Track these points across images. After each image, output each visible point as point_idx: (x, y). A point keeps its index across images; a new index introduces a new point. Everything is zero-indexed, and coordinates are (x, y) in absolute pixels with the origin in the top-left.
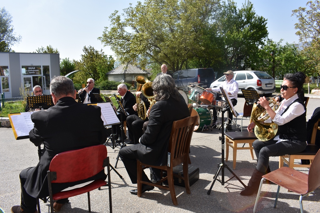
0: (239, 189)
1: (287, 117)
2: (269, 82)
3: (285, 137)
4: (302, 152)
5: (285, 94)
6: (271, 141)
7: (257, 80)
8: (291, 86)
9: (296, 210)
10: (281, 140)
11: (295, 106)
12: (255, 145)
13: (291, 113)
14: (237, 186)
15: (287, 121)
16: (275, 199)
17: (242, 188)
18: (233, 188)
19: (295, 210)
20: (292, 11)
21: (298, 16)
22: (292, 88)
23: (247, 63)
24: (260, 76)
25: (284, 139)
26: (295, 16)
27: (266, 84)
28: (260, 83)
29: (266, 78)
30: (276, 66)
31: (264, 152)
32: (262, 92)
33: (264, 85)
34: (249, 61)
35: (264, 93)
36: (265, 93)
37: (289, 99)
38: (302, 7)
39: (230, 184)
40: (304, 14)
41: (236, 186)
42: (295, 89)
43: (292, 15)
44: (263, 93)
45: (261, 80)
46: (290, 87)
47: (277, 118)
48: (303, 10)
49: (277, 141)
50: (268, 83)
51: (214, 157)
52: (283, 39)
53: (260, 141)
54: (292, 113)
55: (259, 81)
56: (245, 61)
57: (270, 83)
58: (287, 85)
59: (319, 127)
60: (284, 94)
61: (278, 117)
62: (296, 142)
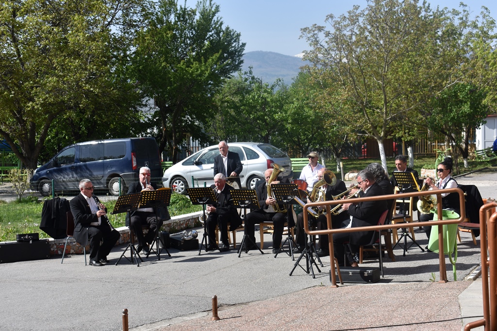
2: (285, 163)
20: (301, 29)
21: (309, 39)
26: (304, 39)
38: (318, 25)
40: (321, 36)
43: (301, 36)
45: (273, 160)
48: (320, 29)
52: (281, 79)
55: (269, 161)
57: (287, 164)
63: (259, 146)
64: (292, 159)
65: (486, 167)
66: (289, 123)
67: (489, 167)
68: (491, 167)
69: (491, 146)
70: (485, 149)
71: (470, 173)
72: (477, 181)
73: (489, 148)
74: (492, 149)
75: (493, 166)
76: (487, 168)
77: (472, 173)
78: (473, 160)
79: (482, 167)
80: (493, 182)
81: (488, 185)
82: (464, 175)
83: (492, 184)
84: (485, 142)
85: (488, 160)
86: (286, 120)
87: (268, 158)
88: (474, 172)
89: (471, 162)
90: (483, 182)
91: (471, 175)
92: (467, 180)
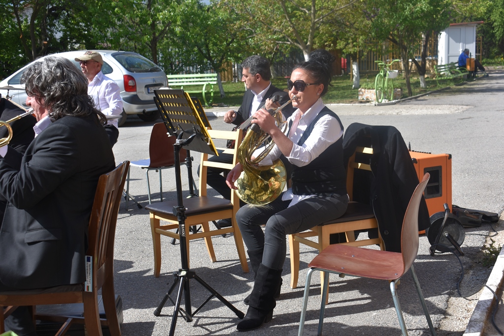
0: (226, 322)
1: (315, 147)
2: (154, 80)
3: (309, 191)
4: (342, 217)
5: (301, 100)
6: (279, 204)
7: (125, 76)
8: (312, 82)
9: (358, 330)
10: (301, 198)
11: (326, 124)
12: (243, 218)
13: (320, 139)
14: (219, 318)
15: (314, 157)
16: (317, 321)
17: (231, 320)
18: (212, 324)
19: (356, 332)
22: (313, 85)
23: (72, 30)
24: (128, 65)
25: (307, 194)
27: (147, 87)
28: (131, 83)
29: (147, 71)
30: (159, 35)
31: (276, 225)
32: (138, 108)
33: (144, 90)
34: (78, 24)
35: (144, 111)
36: (147, 110)
37: (310, 109)
39: (199, 318)
41: (216, 318)
42: (319, 87)
44: (141, 110)
45: (135, 75)
46: (310, 84)
47: (297, 152)
49: (290, 201)
50: (151, 82)
51: (121, 272)
53: (253, 209)
54: (323, 139)
55: (127, 78)
56: (65, 23)
57: (158, 82)
58: (303, 79)
59: (360, 164)
60: (299, 99)
61: (297, 150)
62: (332, 196)
63: (114, 55)
64: (169, 76)
65: (448, 86)
66: (179, 25)
67: (451, 87)
68: (454, 86)
69: (457, 61)
70: (448, 65)
71: (426, 95)
72: (433, 106)
73: (453, 64)
74: (457, 65)
75: (456, 85)
76: (449, 88)
77: (428, 94)
78: (434, 79)
79: (443, 86)
80: (455, 107)
81: (447, 112)
82: (416, 98)
83: (453, 110)
84: (448, 57)
85: (451, 78)
86: (175, 21)
87: (125, 72)
88: (430, 93)
89: (430, 81)
90: (440, 107)
91: (427, 97)
92: (418, 104)
